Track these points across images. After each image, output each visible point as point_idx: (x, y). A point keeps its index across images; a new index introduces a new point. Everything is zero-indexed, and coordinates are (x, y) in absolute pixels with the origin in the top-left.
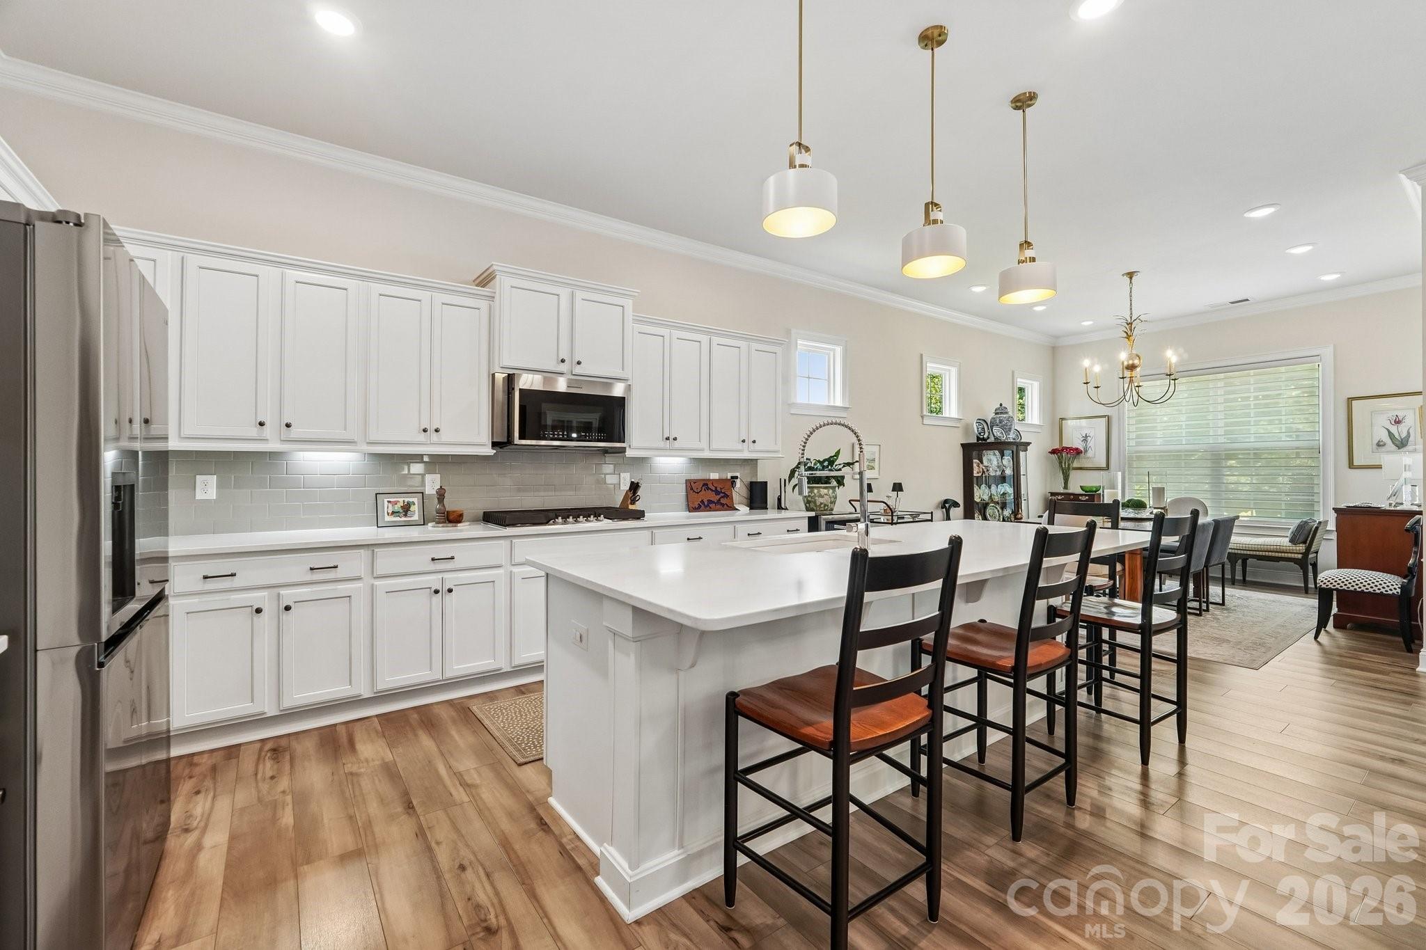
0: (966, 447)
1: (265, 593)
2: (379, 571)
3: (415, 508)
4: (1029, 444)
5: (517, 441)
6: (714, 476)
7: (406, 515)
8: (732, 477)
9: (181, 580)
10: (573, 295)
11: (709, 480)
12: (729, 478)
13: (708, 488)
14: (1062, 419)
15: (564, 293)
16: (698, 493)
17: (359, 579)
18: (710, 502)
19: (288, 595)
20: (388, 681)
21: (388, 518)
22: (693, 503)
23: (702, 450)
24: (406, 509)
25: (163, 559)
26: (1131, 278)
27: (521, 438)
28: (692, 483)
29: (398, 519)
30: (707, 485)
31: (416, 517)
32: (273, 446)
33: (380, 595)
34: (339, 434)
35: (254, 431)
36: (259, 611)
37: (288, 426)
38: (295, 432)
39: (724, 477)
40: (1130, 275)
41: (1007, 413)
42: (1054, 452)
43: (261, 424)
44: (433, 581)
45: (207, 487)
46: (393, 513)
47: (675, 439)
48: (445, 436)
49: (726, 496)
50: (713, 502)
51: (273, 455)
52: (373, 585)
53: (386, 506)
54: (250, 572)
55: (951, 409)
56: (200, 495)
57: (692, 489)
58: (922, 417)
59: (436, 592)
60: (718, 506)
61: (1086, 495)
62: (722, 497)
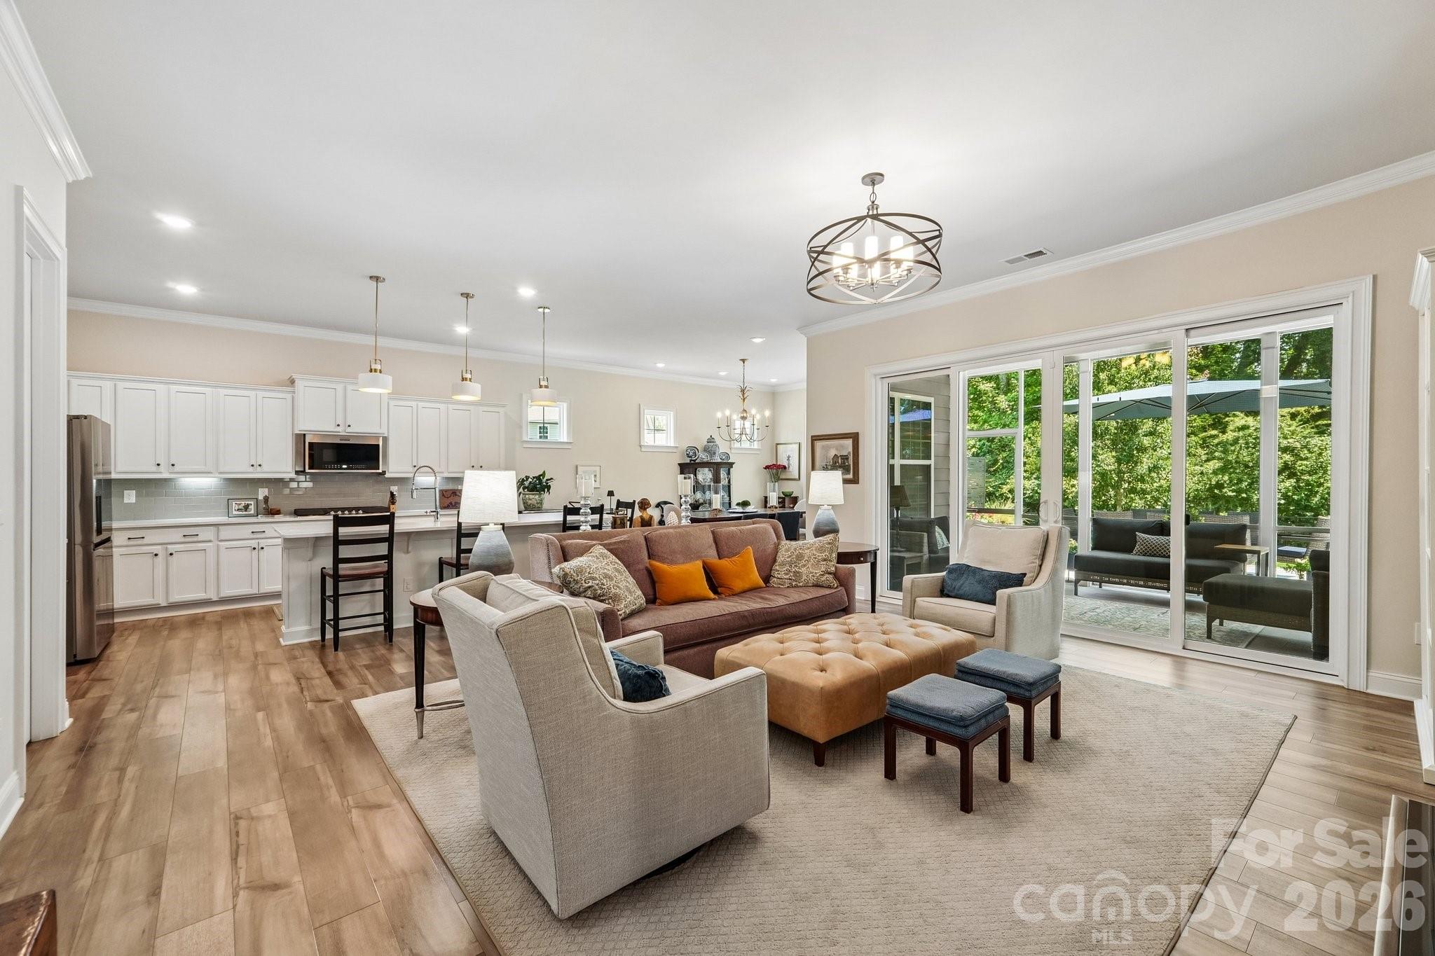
1: (159, 547)
2: (222, 537)
3: (252, 507)
4: (734, 463)
5: (307, 470)
7: (246, 511)
9: (118, 539)
10: (345, 389)
14: (778, 444)
15: (340, 387)
17: (210, 541)
19: (172, 548)
20: (227, 592)
21: (235, 513)
24: (246, 507)
25: (110, 530)
27: (309, 469)
29: (241, 513)
31: (252, 512)
32: (165, 475)
33: (222, 550)
34: (202, 468)
35: (155, 468)
36: (156, 555)
37: (173, 465)
38: (177, 469)
42: (767, 467)
43: (158, 465)
44: (253, 543)
45: (130, 497)
46: (238, 510)
48: (265, 468)
51: (166, 480)
52: (218, 545)
53: (234, 505)
54: (151, 537)
56: (126, 501)
59: (254, 549)
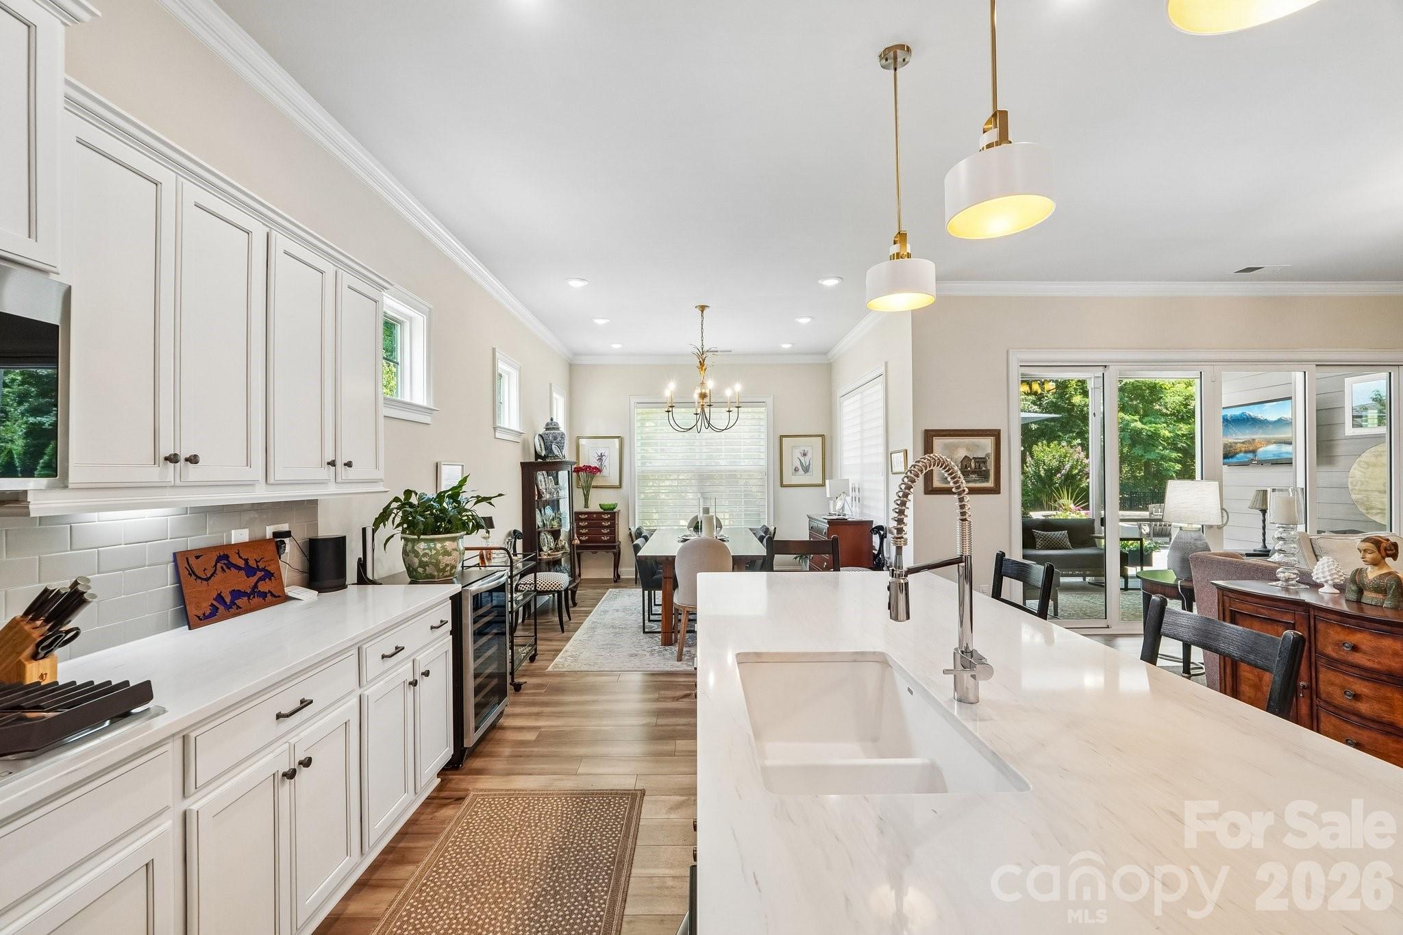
0: (525, 466)
6: (240, 536)
8: (276, 535)
11: (230, 546)
12: (269, 535)
13: (230, 565)
16: (208, 579)
18: (237, 594)
22: (198, 606)
23: (250, 484)
26: (702, 311)
28: (192, 561)
30: (226, 557)
39: (258, 535)
40: (703, 308)
41: (558, 429)
47: (193, 460)
49: (269, 575)
50: (245, 594)
55: (511, 419)
57: (192, 573)
58: (495, 429)
60: (256, 600)
61: (608, 514)
62: (260, 579)
